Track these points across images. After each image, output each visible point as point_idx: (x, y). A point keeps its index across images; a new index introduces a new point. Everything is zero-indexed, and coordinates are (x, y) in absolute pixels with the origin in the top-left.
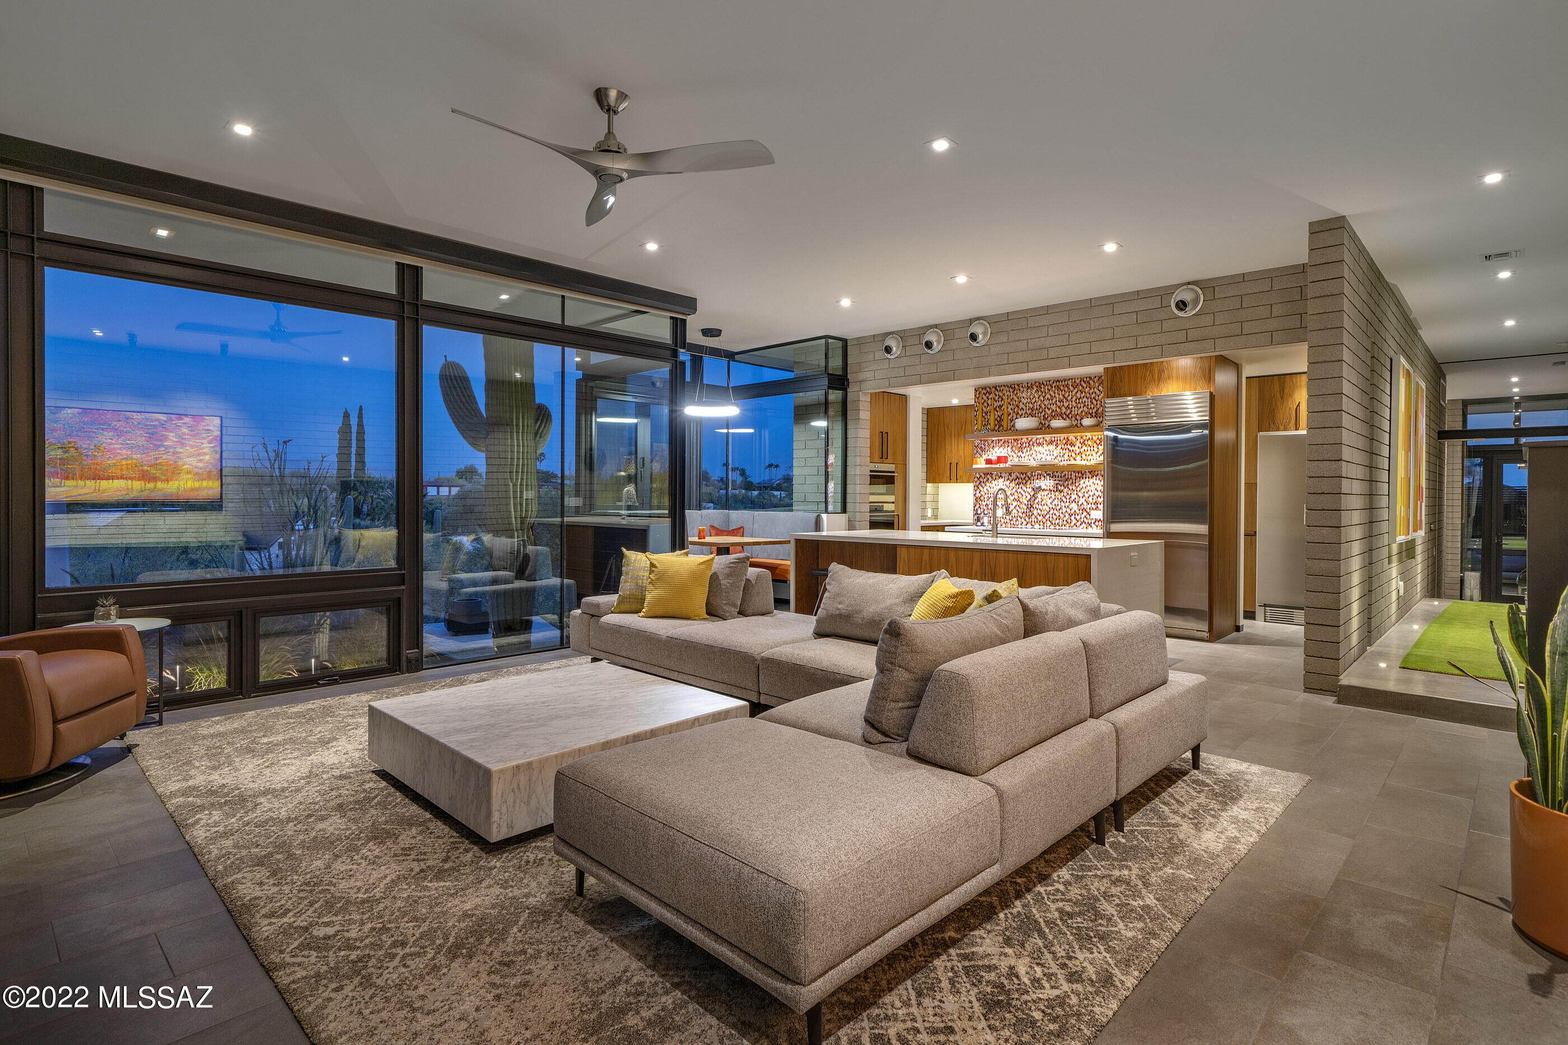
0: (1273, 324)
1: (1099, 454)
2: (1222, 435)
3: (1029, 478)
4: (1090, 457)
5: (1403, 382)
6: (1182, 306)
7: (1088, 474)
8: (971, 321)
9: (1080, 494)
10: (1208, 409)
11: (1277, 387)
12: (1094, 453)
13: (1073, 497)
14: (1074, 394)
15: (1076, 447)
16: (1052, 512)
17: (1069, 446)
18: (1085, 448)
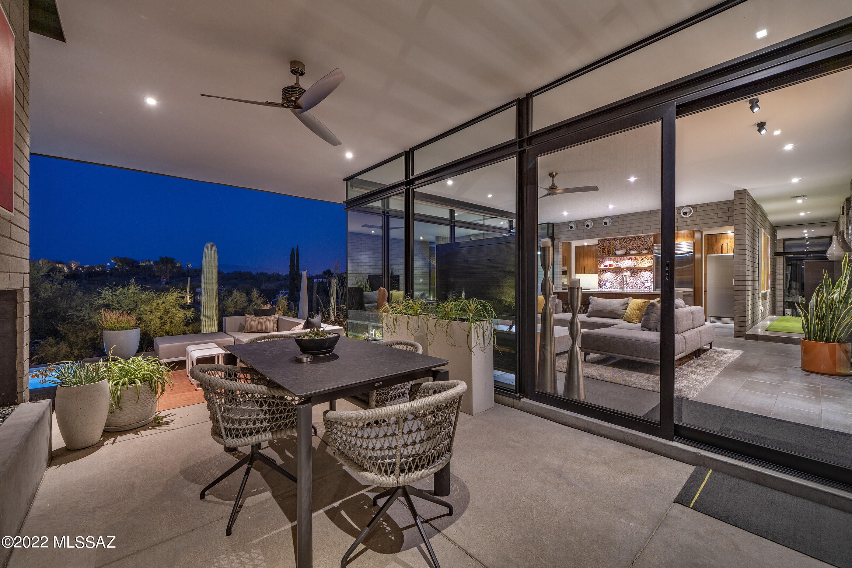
0: (719, 220)
1: (648, 263)
2: (698, 256)
3: (621, 272)
4: (645, 264)
5: (763, 237)
6: (685, 214)
7: (644, 270)
8: (604, 218)
9: (641, 277)
10: (693, 247)
11: (714, 238)
12: (646, 263)
13: (638, 278)
14: (639, 242)
15: (639, 261)
16: (630, 284)
17: (636, 260)
18: (642, 261)
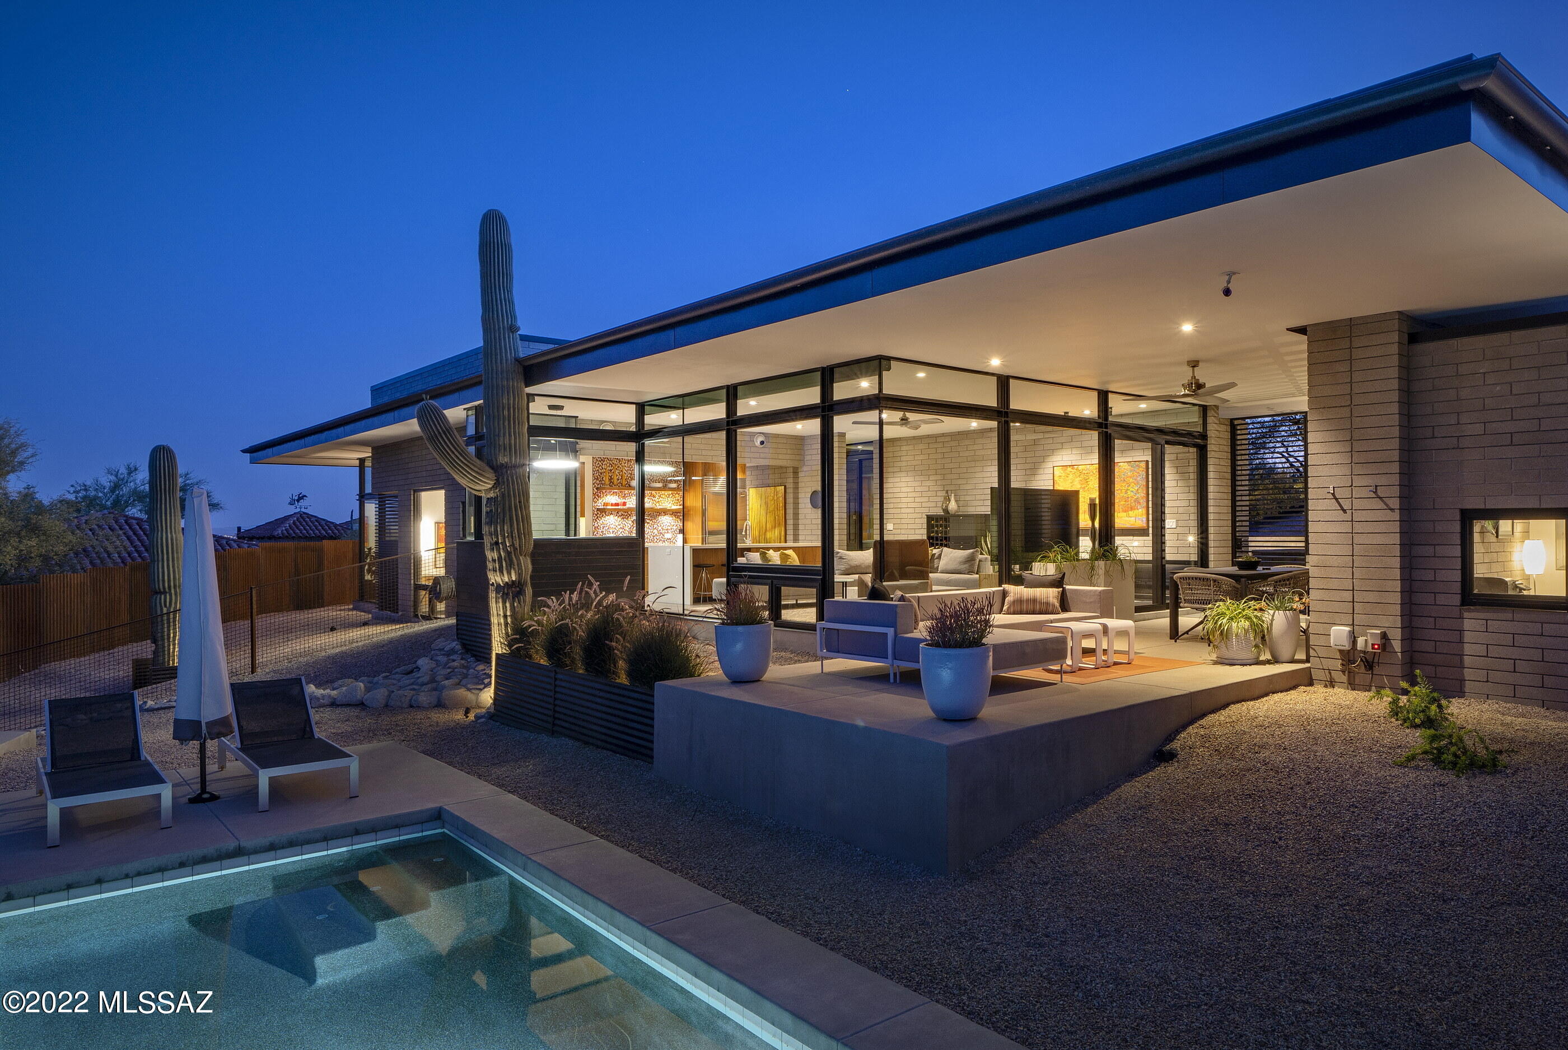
6: (762, 443)
7: (663, 514)
18: (660, 499)
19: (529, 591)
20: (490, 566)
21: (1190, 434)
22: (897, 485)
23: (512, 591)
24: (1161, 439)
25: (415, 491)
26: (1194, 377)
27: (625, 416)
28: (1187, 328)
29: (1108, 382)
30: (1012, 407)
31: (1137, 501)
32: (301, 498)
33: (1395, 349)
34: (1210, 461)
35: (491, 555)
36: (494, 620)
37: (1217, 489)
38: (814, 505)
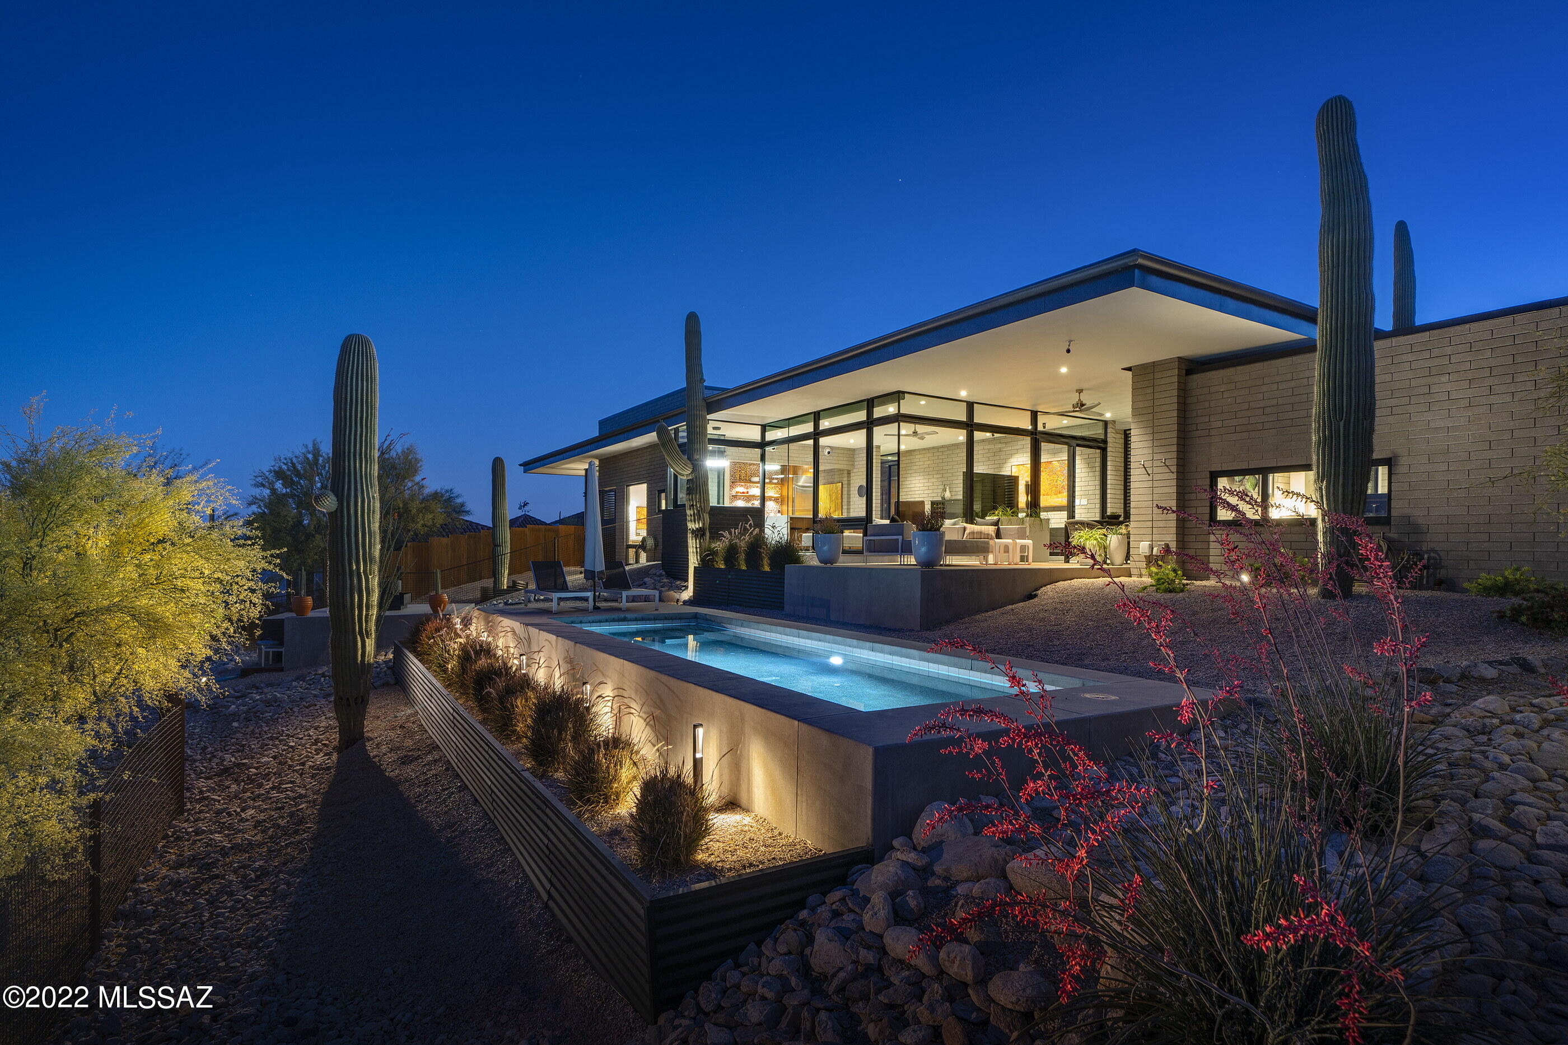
19: (708, 534)
20: (688, 518)
21: (1095, 440)
22: (914, 482)
23: (699, 533)
24: (1074, 442)
25: (628, 486)
26: (1080, 400)
27: (753, 434)
28: (1064, 370)
29: (1035, 405)
30: (975, 421)
31: (1063, 487)
32: (526, 504)
33: (1175, 379)
34: (1109, 459)
35: (689, 512)
36: (690, 550)
37: (1113, 477)
38: (860, 495)
